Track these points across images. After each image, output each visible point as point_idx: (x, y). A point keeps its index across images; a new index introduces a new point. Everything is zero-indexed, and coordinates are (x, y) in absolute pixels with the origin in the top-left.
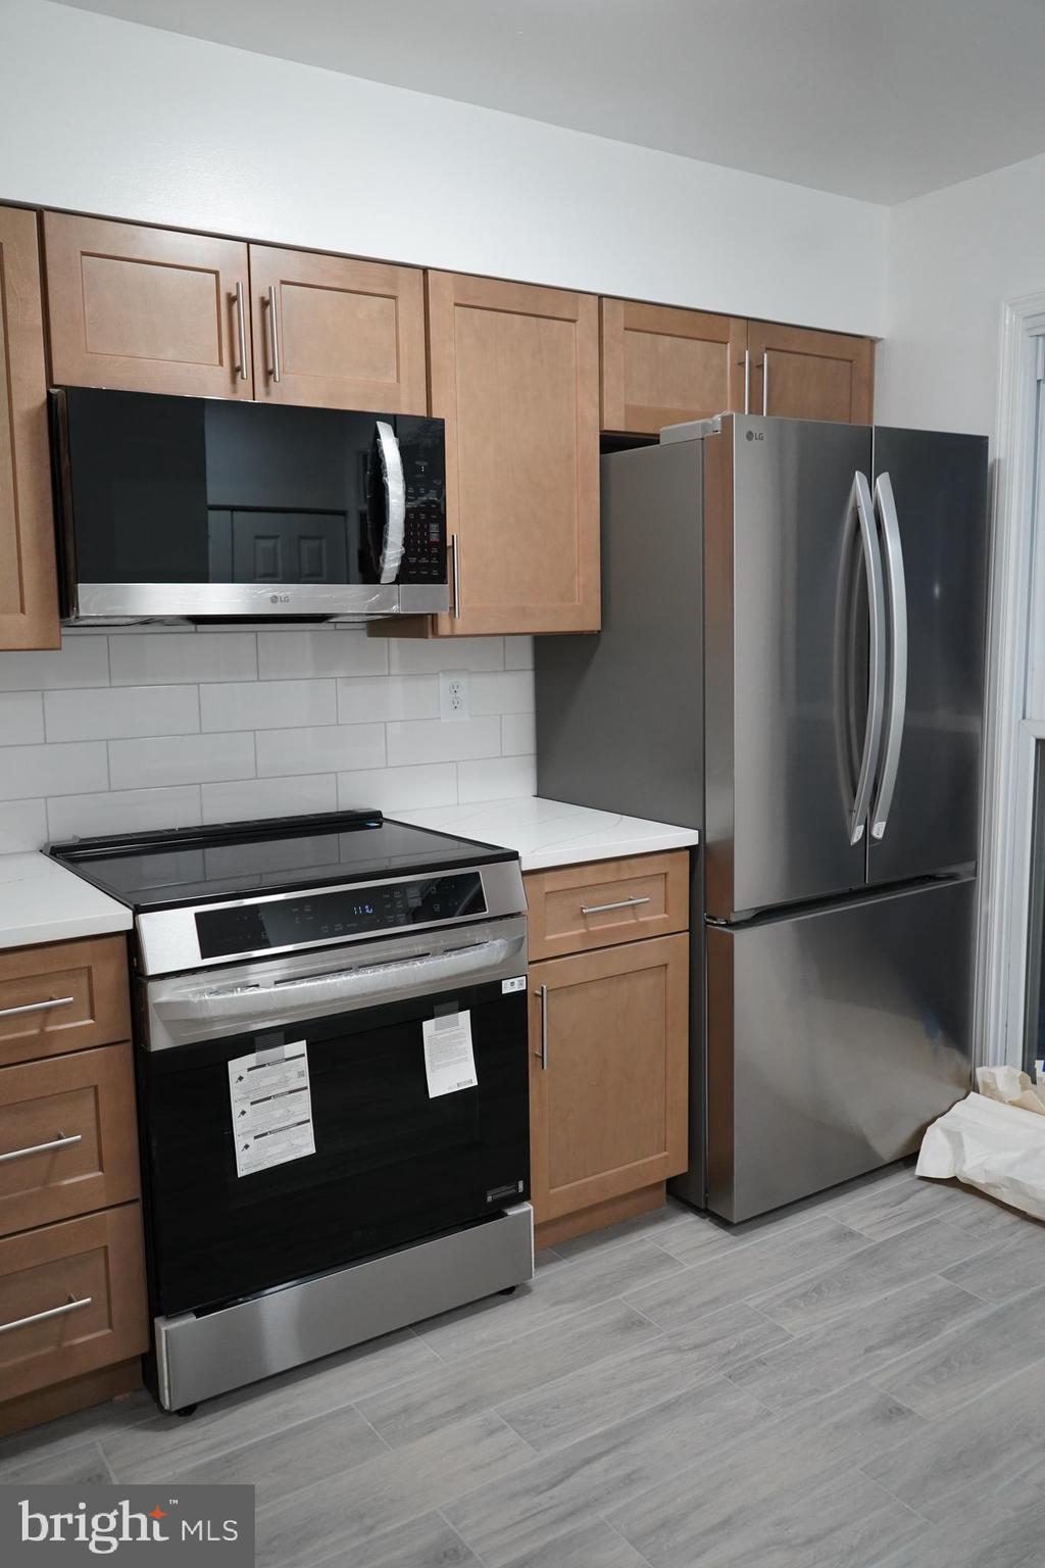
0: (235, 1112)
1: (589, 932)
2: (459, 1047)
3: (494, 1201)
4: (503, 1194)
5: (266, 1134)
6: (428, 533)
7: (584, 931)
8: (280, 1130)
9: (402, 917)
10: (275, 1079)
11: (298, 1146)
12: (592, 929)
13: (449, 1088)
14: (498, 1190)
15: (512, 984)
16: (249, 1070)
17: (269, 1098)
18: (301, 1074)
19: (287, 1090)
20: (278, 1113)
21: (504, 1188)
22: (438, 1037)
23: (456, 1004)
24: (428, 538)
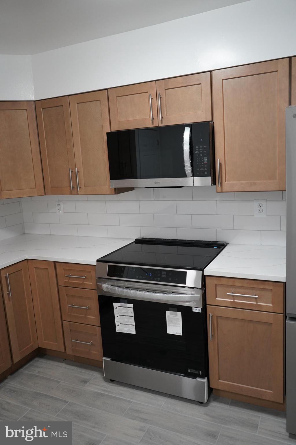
0: (116, 316)
1: (234, 302)
2: (178, 322)
3: (190, 373)
4: (195, 372)
5: (123, 324)
6: (203, 160)
7: (232, 300)
8: (127, 324)
9: (159, 279)
10: (125, 311)
11: (131, 330)
12: (235, 301)
13: (173, 333)
14: (192, 370)
15: (196, 309)
16: (119, 307)
17: (124, 315)
18: (132, 313)
19: (128, 315)
20: (126, 320)
21: (194, 370)
22: (171, 317)
23: (176, 309)
24: (203, 162)
